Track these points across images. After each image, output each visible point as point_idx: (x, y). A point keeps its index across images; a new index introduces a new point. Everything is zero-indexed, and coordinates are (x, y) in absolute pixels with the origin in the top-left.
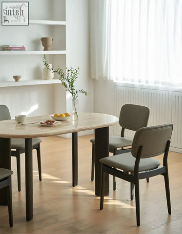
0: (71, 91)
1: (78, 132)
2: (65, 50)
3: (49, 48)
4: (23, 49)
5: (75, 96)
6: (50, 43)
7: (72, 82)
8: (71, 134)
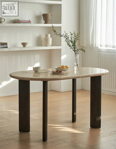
0: (74, 49)
1: (77, 79)
2: (61, 23)
3: (48, 22)
4: (29, 22)
5: (77, 53)
6: (50, 18)
7: (75, 43)
8: (72, 79)
